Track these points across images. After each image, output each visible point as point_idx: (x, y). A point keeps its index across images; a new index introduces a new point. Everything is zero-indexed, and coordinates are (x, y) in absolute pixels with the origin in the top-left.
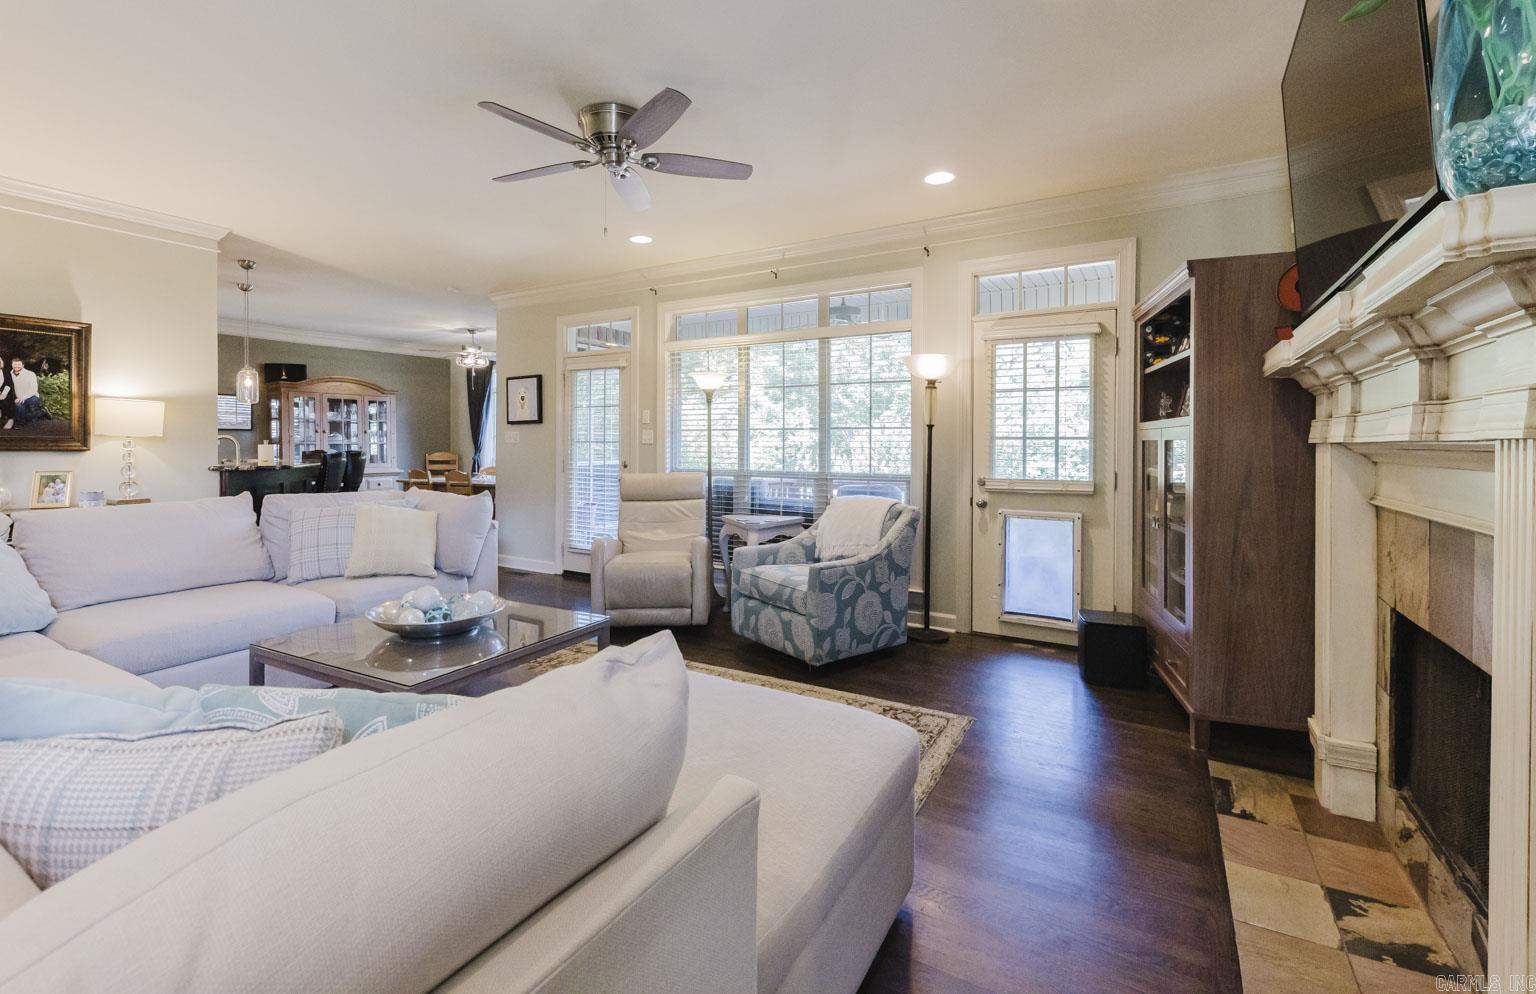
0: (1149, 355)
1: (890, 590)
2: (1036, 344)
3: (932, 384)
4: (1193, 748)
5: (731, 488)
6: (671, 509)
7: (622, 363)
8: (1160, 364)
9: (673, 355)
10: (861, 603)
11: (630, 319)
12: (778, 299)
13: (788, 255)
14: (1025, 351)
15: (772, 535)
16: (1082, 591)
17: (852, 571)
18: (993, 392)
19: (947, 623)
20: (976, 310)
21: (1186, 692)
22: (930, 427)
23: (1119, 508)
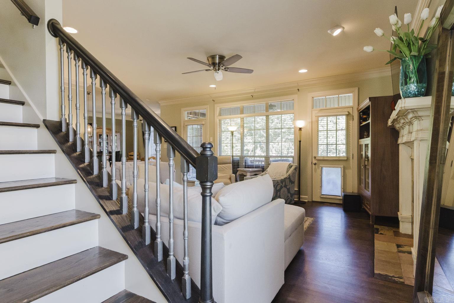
0: (361, 121)
1: (290, 188)
2: (330, 117)
3: (300, 129)
4: (371, 223)
5: (239, 161)
6: (222, 167)
7: (203, 123)
8: (364, 123)
9: (219, 120)
10: (282, 191)
11: (206, 109)
12: (253, 104)
13: (256, 90)
14: (327, 119)
15: (254, 174)
16: (344, 187)
17: (279, 181)
18: (318, 131)
19: (305, 199)
20: (313, 108)
21: (369, 209)
22: (300, 141)
23: (354, 164)
